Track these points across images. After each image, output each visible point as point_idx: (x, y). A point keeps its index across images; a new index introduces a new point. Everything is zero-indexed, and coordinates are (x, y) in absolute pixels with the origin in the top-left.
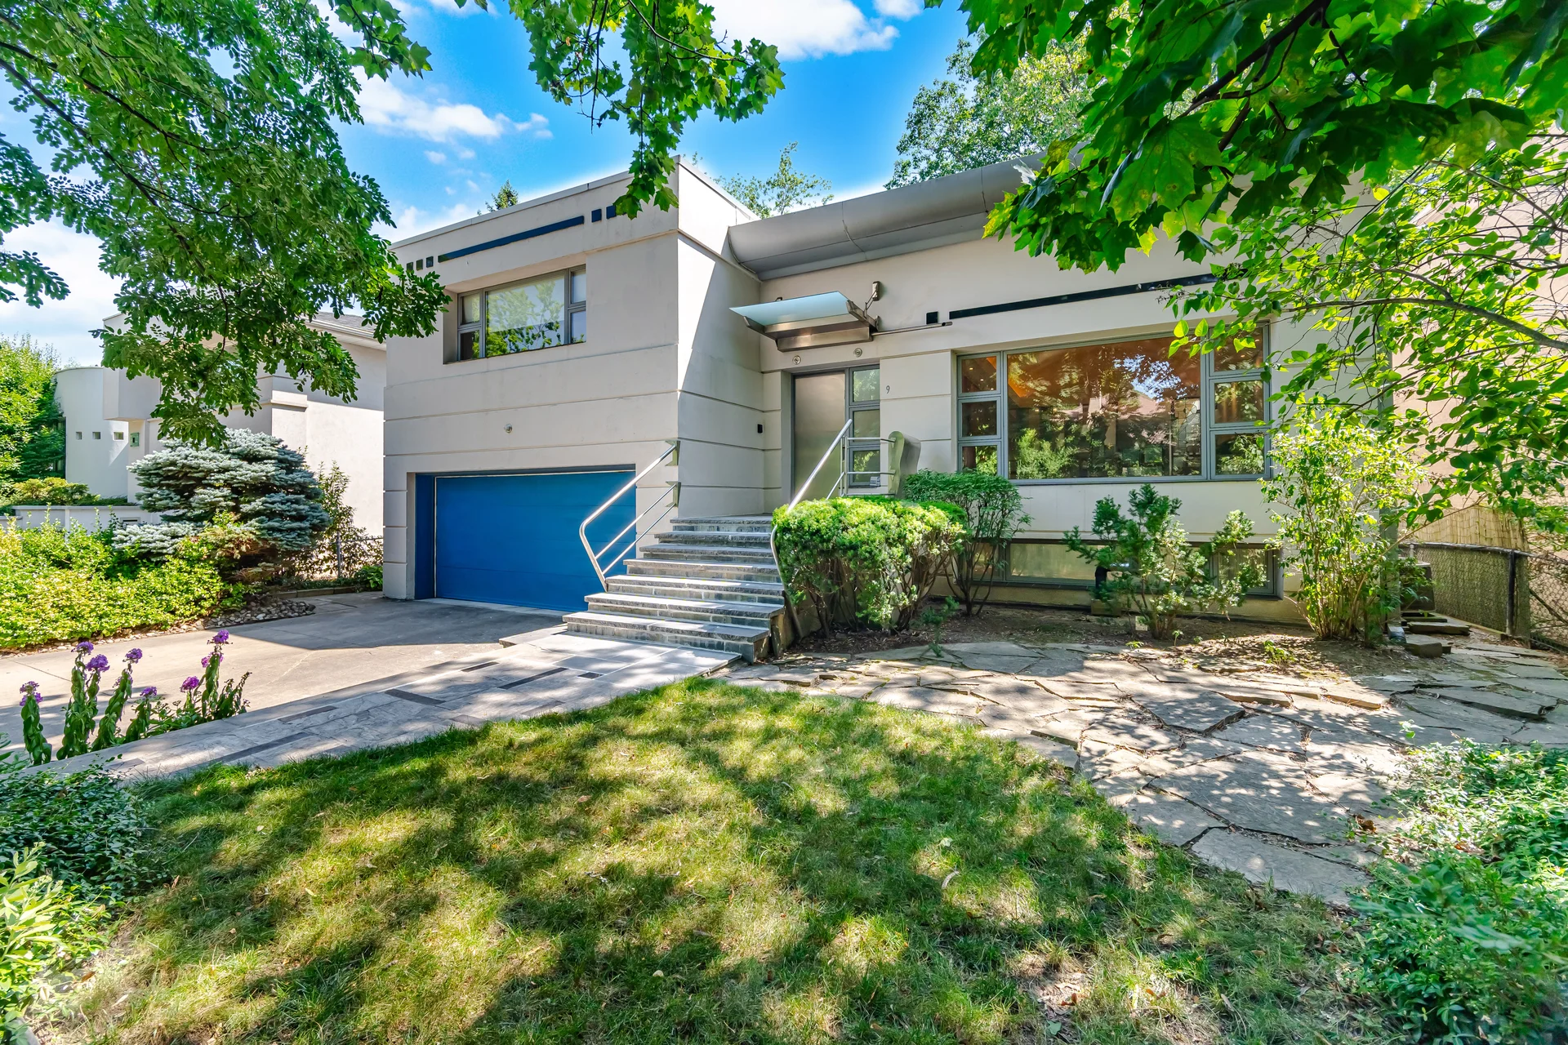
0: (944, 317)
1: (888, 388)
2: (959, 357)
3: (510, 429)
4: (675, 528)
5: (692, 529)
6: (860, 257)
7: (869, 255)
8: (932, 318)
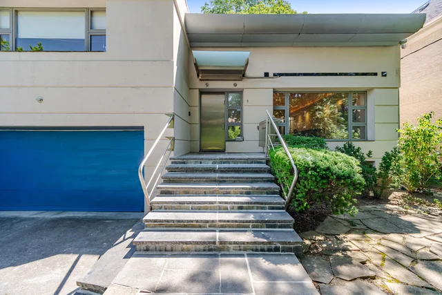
0: (271, 75)
1: (248, 101)
2: (275, 92)
3: (41, 100)
4: (172, 163)
5: (184, 163)
6: (239, 44)
7: (243, 44)
8: (267, 75)
